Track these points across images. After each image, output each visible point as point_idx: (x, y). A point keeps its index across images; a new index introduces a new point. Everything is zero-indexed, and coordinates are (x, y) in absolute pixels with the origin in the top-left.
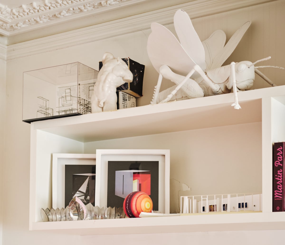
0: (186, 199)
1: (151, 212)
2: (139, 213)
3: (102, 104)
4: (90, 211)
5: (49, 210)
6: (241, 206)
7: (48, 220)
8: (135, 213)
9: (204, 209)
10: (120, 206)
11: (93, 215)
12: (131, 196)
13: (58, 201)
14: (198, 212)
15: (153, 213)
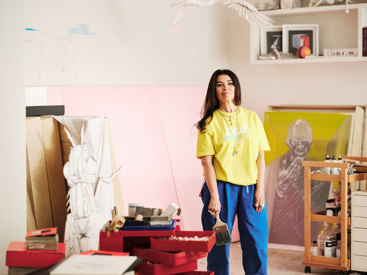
0: (326, 50)
2: (304, 56)
3: (286, 4)
4: (281, 55)
5: (260, 54)
6: (350, 53)
7: (259, 59)
8: (303, 56)
9: (334, 54)
10: (296, 52)
11: (282, 57)
12: (301, 48)
13: (264, 50)
14: (332, 56)
15: (311, 56)
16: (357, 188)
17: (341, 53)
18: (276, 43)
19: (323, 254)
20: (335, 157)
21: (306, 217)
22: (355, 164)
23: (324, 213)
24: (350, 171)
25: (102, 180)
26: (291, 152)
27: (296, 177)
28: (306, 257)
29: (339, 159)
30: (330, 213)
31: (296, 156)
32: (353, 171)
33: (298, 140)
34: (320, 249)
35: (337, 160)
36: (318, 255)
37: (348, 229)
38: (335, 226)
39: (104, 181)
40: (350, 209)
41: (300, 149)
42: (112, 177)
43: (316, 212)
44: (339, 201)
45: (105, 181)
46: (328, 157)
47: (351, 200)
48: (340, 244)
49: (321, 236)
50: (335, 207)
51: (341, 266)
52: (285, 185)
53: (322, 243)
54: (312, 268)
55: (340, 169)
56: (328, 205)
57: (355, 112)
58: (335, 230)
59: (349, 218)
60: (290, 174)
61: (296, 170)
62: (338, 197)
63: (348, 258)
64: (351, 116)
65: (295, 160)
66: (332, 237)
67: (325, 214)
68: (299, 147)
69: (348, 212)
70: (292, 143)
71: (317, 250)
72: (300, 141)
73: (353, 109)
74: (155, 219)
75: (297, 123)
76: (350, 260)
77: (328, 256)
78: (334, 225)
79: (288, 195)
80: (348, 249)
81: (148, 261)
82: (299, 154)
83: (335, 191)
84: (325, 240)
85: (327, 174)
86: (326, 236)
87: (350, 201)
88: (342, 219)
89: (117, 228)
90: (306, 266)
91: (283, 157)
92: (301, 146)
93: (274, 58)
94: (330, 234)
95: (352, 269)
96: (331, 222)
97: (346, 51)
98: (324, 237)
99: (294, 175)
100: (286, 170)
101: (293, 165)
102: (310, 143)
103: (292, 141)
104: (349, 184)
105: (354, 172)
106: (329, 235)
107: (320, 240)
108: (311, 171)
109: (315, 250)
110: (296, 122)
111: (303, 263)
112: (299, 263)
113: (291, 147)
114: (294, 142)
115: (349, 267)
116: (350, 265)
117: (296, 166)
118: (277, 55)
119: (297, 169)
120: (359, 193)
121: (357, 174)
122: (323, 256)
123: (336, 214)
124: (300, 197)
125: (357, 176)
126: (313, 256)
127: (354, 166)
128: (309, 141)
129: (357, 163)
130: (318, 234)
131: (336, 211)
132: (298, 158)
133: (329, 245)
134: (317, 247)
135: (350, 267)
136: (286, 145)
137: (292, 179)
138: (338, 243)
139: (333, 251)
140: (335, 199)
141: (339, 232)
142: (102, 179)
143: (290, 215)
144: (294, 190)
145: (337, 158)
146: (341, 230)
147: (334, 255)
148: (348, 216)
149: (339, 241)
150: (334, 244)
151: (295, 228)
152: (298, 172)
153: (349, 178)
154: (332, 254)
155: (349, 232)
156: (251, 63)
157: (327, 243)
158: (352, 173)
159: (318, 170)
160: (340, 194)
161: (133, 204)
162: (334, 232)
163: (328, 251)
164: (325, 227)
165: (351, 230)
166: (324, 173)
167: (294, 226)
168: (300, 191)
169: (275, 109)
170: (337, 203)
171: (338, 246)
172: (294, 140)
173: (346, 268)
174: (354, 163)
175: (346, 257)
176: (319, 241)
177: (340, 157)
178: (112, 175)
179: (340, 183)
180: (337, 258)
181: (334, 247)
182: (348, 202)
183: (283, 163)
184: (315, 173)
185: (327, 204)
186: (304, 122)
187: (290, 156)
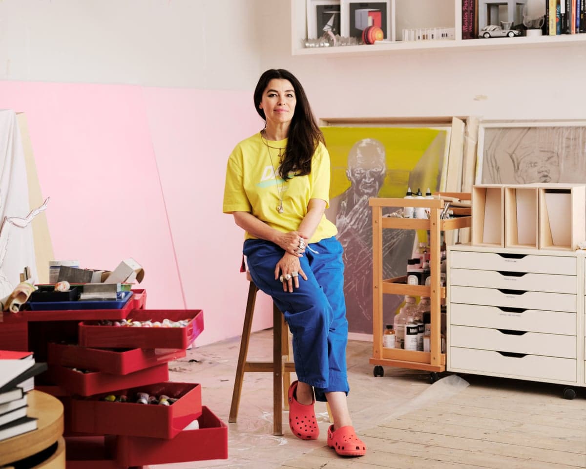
0: (407, 31)
1: (382, 40)
2: (374, 42)
4: (338, 40)
5: (307, 39)
6: (443, 35)
7: (306, 47)
8: (371, 41)
9: (419, 37)
10: (360, 36)
11: (340, 43)
12: (368, 29)
13: (313, 33)
14: (415, 40)
15: (384, 41)
16: (456, 241)
17: (430, 37)
18: (331, 22)
19: (403, 346)
20: (421, 190)
21: (376, 287)
22: (452, 204)
23: (404, 281)
24: (444, 212)
25: (11, 222)
26: (354, 189)
27: (361, 227)
28: (377, 352)
29: (428, 194)
30: (413, 280)
31: (361, 195)
32: (449, 213)
33: (366, 170)
34: (399, 338)
35: (424, 196)
36: (396, 347)
37: (441, 306)
38: (422, 301)
39: (14, 224)
40: (445, 274)
41: (368, 183)
42: (31, 218)
43: (391, 279)
44: (427, 261)
45: (16, 223)
46: (409, 191)
47: (447, 260)
48: (429, 330)
49: (399, 318)
50: (420, 271)
51: (431, 365)
52: (345, 240)
53: (401, 329)
54: (385, 369)
55: (429, 210)
56: (410, 268)
57: (451, 126)
58: (421, 308)
59: (443, 289)
60: (352, 223)
61: (362, 217)
62: (425, 254)
63: (442, 353)
64: (445, 133)
65: (361, 201)
66: (417, 319)
67: (406, 283)
68: (367, 180)
69: (442, 278)
70: (356, 175)
71: (393, 340)
72: (368, 172)
73: (448, 121)
74: (92, 289)
75: (363, 145)
76: (444, 355)
77: (410, 348)
78: (420, 299)
79: (349, 256)
80: (442, 338)
81: (74, 368)
82: (366, 191)
83: (421, 245)
84: (405, 323)
85: (409, 217)
86: (406, 318)
87: (445, 260)
88: (432, 291)
89: (17, 305)
90: (376, 365)
91: (343, 197)
92: (369, 178)
93: (327, 45)
94: (414, 315)
95: (448, 370)
96: (415, 294)
97: (437, 32)
98: (404, 319)
99: (358, 224)
100: (346, 217)
101: (357, 209)
102: (383, 175)
103: (355, 172)
104: (443, 233)
105: (451, 216)
106: (411, 315)
107: (399, 323)
108: (383, 214)
109: (390, 340)
110: (362, 142)
111: (371, 361)
112: (365, 361)
113: (354, 181)
114: (358, 173)
115: (444, 367)
116: (445, 364)
117: (361, 210)
118: (333, 40)
119: (364, 215)
120: (458, 247)
121: (455, 218)
122: (403, 350)
123: (422, 282)
124: (368, 258)
125: (455, 221)
126: (386, 349)
127: (451, 206)
128: (382, 171)
129: (456, 201)
130: (395, 314)
131: (423, 277)
132: (365, 197)
133: (412, 331)
134: (393, 335)
135: (446, 366)
136: (346, 178)
137: (356, 231)
138: (426, 329)
139: (419, 342)
140: (422, 258)
141: (428, 310)
142: (11, 220)
143: (354, 286)
144: (360, 248)
145: (424, 194)
146: (430, 308)
147: (421, 347)
148: (442, 285)
149: (427, 325)
150: (420, 329)
151: (360, 306)
152: (365, 220)
153: (442, 223)
154: (417, 345)
155: (444, 310)
156: (293, 53)
157: (408, 329)
158: (447, 218)
159: (395, 212)
160: (430, 251)
161: (58, 263)
162: (420, 311)
163: (411, 341)
164: (406, 303)
165: (446, 307)
166: (403, 216)
167: (359, 303)
168: (368, 249)
169: (330, 124)
170: (424, 265)
171: (427, 333)
172: (359, 169)
173: (439, 368)
174: (451, 202)
175: (439, 350)
176: (396, 326)
177: (429, 192)
178: (30, 214)
179: (429, 233)
180: (424, 352)
181: (419, 335)
182: (441, 263)
183: (342, 205)
184: (389, 217)
185: (408, 266)
186: (374, 143)
187: (353, 194)
